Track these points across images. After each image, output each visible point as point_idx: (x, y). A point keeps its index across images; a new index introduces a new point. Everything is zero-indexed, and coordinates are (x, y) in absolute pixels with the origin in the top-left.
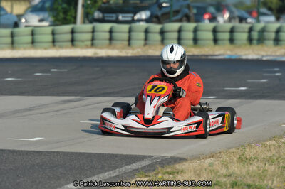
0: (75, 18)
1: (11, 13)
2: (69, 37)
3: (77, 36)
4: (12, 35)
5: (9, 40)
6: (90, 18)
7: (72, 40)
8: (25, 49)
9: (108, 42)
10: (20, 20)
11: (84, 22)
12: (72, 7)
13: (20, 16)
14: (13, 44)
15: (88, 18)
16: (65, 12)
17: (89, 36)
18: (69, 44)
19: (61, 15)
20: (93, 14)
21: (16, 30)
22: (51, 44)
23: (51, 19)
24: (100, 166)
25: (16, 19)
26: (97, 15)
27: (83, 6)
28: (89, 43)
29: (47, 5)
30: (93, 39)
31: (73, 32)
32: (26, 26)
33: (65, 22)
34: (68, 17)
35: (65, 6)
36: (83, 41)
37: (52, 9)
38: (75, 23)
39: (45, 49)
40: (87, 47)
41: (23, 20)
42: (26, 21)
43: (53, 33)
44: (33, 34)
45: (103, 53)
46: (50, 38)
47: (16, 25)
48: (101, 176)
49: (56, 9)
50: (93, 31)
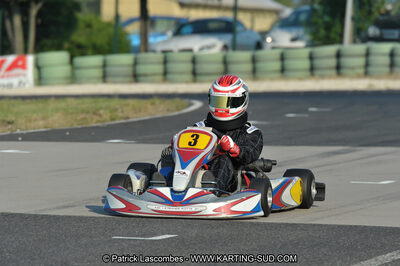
0: (341, 35)
1: (252, 29)
2: (333, 62)
3: (345, 61)
4: (254, 60)
5: (248, 67)
6: (363, 35)
7: (338, 68)
8: (272, 79)
9: (387, 69)
10: (264, 39)
11: (354, 42)
12: (337, 21)
13: (264, 34)
14: (254, 73)
15: (360, 36)
16: (328, 27)
17: (361, 61)
18: (334, 72)
19: (322, 32)
20: (366, 31)
21: (259, 53)
22: (308, 73)
23: (308, 37)
24: (379, 245)
25: (258, 38)
26: (373, 31)
27: (353, 19)
28: (362, 71)
29: (303, 17)
30: (367, 65)
31: (338, 55)
32: (273, 48)
33: (328, 41)
34: (333, 35)
35: (327, 19)
36: (353, 68)
37: (309, 24)
38: (341, 41)
39: (300, 79)
40: (358, 77)
41: (269, 40)
42: (273, 41)
43: (311, 57)
44: (282, 58)
45: (381, 84)
46: (306, 64)
47: (259, 46)
48: (380, 258)
49: (315, 24)
50: (368, 54)
